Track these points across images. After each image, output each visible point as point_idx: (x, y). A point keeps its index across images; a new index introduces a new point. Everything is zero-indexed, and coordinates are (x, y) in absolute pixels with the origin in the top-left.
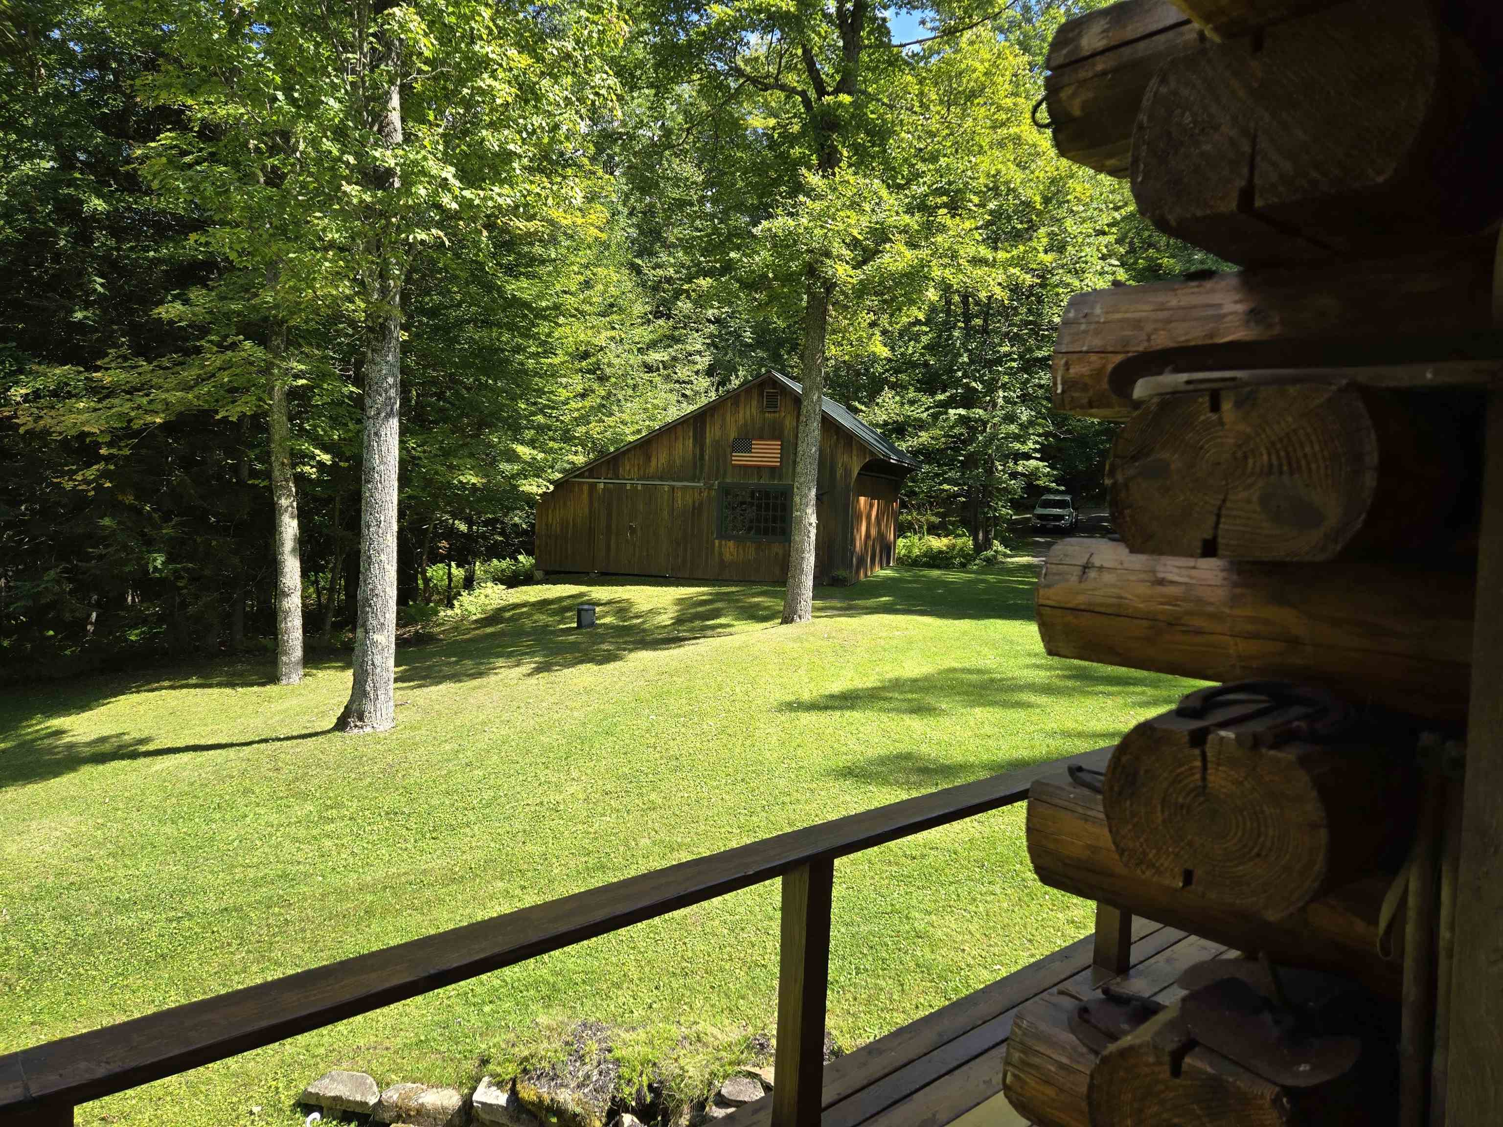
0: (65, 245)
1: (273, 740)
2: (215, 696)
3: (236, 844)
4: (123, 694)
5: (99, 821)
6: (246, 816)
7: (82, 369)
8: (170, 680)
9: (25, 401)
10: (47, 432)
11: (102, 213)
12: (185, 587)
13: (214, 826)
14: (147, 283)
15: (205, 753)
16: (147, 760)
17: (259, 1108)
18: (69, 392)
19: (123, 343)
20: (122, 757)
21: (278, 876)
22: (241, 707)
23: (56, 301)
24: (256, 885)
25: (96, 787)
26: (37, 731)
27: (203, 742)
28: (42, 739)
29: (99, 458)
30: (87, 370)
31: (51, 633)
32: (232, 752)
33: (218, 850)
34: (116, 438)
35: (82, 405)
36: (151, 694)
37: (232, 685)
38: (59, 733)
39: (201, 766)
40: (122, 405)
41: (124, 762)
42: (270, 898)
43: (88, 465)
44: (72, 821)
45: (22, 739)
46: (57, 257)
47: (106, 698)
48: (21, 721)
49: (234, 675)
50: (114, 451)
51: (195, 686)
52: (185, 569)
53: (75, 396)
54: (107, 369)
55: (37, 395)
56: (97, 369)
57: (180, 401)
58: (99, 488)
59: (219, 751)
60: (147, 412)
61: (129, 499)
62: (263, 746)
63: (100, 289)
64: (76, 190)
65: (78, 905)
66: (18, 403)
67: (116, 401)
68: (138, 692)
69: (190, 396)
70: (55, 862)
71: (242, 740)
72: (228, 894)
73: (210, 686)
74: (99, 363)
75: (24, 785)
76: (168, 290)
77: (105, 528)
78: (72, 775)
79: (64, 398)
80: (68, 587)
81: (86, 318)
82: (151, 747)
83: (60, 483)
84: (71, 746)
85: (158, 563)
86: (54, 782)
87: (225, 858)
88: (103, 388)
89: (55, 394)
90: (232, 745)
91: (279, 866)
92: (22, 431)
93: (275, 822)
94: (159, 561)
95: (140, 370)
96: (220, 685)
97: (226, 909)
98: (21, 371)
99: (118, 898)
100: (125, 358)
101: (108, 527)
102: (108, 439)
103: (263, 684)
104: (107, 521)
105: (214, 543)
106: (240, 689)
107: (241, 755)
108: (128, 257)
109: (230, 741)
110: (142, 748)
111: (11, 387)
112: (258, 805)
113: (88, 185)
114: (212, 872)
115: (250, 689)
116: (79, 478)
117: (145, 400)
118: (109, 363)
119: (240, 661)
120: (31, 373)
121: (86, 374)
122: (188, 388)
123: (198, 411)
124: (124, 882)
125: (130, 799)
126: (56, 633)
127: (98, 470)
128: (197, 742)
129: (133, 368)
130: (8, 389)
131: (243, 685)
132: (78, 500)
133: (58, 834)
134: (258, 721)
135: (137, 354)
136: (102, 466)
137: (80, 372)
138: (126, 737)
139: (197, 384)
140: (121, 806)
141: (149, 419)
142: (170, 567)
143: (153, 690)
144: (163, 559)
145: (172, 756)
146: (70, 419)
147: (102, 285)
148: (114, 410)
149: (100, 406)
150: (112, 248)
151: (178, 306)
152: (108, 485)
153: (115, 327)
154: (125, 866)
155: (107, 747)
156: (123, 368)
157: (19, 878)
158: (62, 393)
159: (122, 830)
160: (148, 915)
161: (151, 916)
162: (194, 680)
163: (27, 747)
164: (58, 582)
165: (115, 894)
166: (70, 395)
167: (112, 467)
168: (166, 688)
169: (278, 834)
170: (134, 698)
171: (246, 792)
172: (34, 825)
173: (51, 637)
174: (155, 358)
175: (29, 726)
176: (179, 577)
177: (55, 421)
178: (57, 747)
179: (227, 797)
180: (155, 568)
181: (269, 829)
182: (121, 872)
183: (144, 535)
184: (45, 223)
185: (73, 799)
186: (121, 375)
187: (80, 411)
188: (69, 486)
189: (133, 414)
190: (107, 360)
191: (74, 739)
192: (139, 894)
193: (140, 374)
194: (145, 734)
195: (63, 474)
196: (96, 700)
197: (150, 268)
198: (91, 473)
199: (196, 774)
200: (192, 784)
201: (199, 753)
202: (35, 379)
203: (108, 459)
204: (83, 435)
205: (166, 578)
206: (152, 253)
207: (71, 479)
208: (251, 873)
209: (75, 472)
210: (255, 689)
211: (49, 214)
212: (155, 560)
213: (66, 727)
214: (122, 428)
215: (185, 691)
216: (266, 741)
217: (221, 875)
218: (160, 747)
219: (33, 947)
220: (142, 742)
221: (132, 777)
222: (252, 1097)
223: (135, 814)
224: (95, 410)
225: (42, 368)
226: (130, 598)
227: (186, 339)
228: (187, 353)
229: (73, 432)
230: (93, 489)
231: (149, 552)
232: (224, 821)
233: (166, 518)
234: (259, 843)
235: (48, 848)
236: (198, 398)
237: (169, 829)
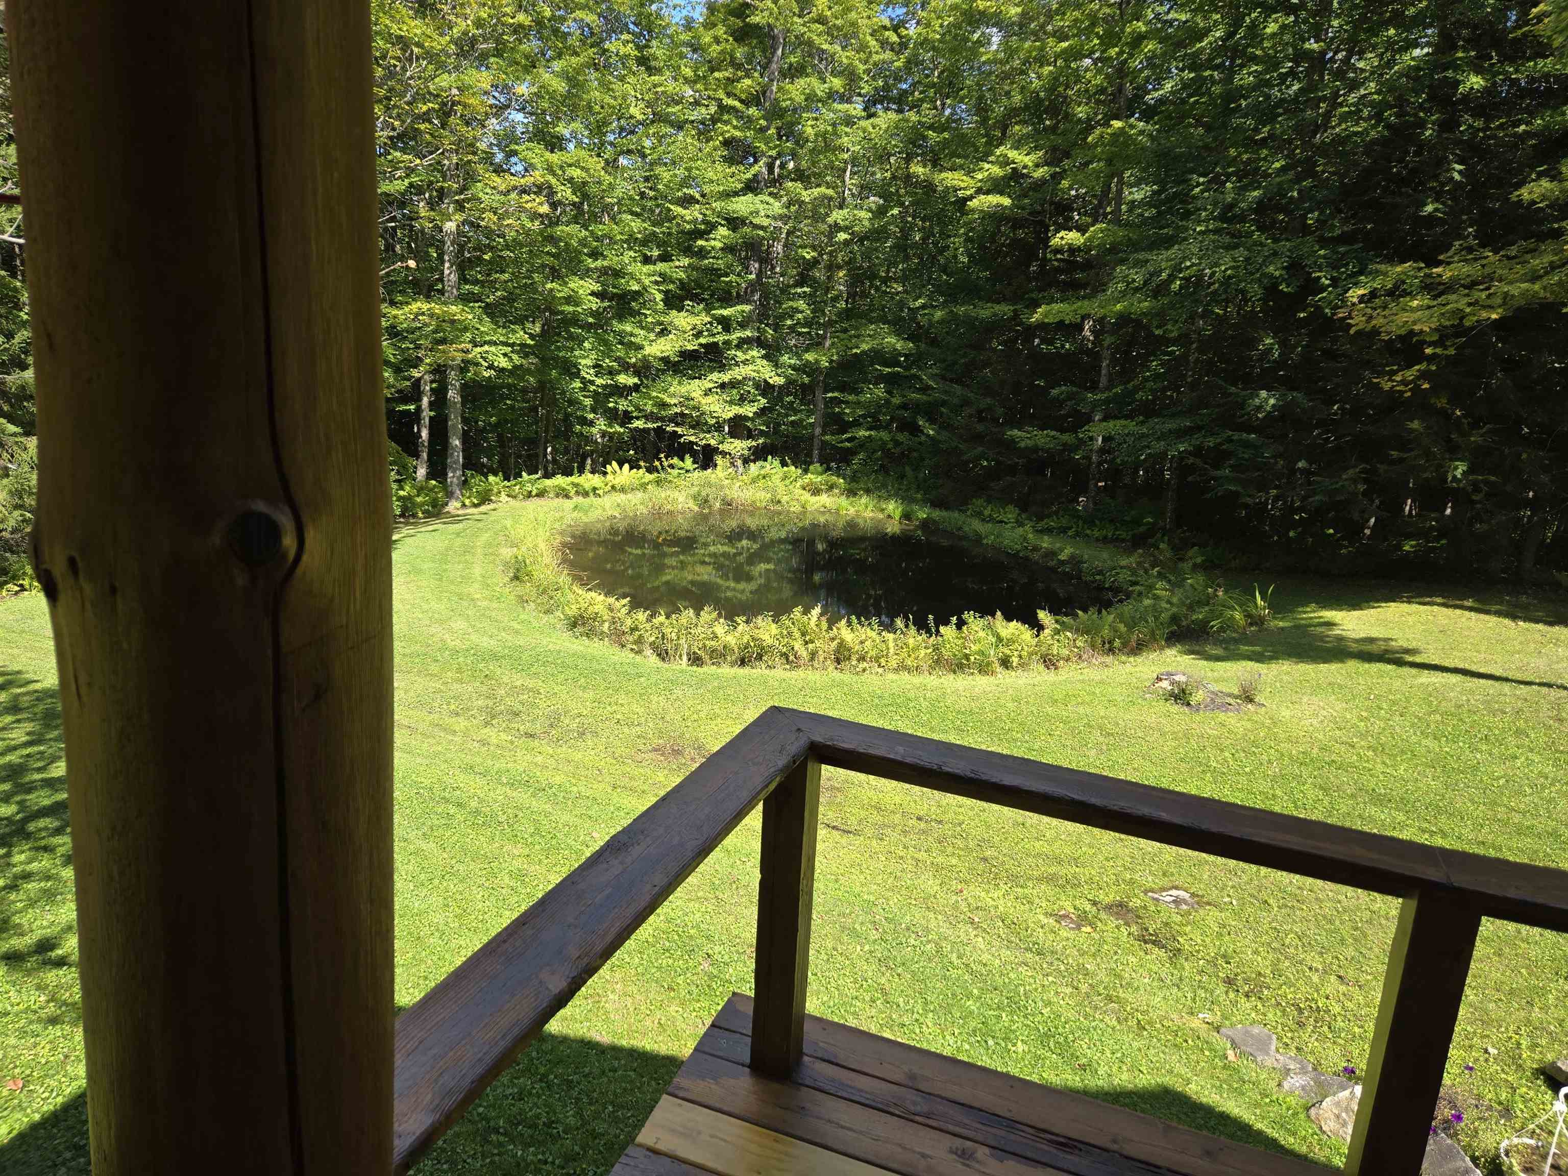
0: (1431, 135)
1: (1558, 687)
2: (1490, 625)
3: (1502, 782)
4: (1394, 601)
5: (1364, 714)
6: (1516, 758)
7: (1423, 265)
8: (1443, 597)
9: (1360, 302)
10: (1376, 332)
11: (1478, 91)
12: (1480, 502)
13: (1478, 756)
14: (1511, 162)
15: (1476, 680)
16: (1414, 671)
17: (1496, 1052)
18: (1405, 290)
19: (1470, 233)
20: (1389, 661)
21: (1547, 832)
22: (1521, 643)
23: (1410, 195)
24: (1520, 831)
25: (1361, 681)
26: (1311, 618)
27: (1474, 668)
28: (1315, 626)
29: (1421, 358)
30: (1429, 265)
31: (1331, 531)
32: (1506, 687)
33: (1481, 781)
34: (1443, 336)
35: (1415, 303)
36: (1422, 608)
37: (1514, 617)
38: (1330, 624)
39: (1472, 693)
40: (1457, 301)
41: (1389, 667)
42: (1536, 852)
43: (1409, 367)
44: (1340, 706)
45: (1298, 622)
46: (1421, 146)
47: (1378, 601)
48: (1298, 606)
49: (1516, 606)
50: (1438, 351)
51: (1471, 609)
52: (1486, 482)
53: (1410, 294)
54: (1449, 263)
55: (1373, 294)
56: (1438, 264)
57: (1523, 294)
58: (1416, 390)
59: (1490, 682)
60: (1484, 307)
61: (1441, 402)
62: (1545, 690)
63: (1457, 176)
64: (1454, 71)
65: (1338, 782)
66: (1354, 304)
67: (1453, 297)
68: (1409, 602)
69: (1537, 287)
70: (1321, 737)
71: (1519, 676)
72: (1486, 829)
73: (1487, 612)
74: (1441, 257)
75: (1297, 663)
76: (1533, 169)
77: (1412, 431)
78: (1340, 665)
79: (1401, 296)
80: (1362, 487)
81: (1436, 210)
82: (1418, 659)
83: (1379, 383)
84: (1340, 639)
85: (1458, 473)
86: (1323, 667)
87: (1488, 791)
88: (1440, 284)
89: (1391, 293)
90: (1507, 680)
91: (1550, 822)
92: (1352, 332)
93: (1551, 775)
94: (1460, 471)
95: (1484, 262)
96: (1498, 613)
97: (1483, 843)
98: (1361, 273)
99: (1373, 790)
100: (1470, 250)
101: (1416, 430)
102: (1435, 338)
103: (1551, 624)
104: (1415, 425)
105: (1524, 456)
106: (1521, 623)
107: (1518, 692)
108: (1494, 137)
109: (1505, 675)
110: (1410, 659)
111: (1350, 289)
112: (1531, 750)
113: (1467, 64)
114: (1473, 801)
115: (1533, 625)
116: (1398, 378)
117: (1484, 295)
118: (1451, 257)
119: (1525, 593)
120: (1370, 273)
121: (1427, 271)
122: (1534, 278)
123: (1540, 304)
124: (1381, 777)
125: (1394, 703)
126: (1336, 532)
127: (1419, 370)
128: (1467, 667)
129: (1476, 260)
130: (1347, 291)
131: (1526, 619)
132: (1393, 400)
133: (1325, 713)
134: (1542, 663)
135: (1483, 245)
136: (1423, 366)
137: (1420, 269)
138: (1393, 643)
139: (1547, 273)
140: (1385, 706)
141: (1484, 315)
142: (1470, 478)
143: (1424, 604)
144: (1465, 468)
145: (1439, 674)
146: (1404, 317)
147: (1460, 172)
148: (1448, 307)
149: (1435, 303)
150: (1479, 130)
151: (1545, 183)
152: (1426, 386)
153: (1465, 217)
154: (1384, 763)
155: (1374, 648)
156: (1465, 261)
157: (1289, 740)
158: (1397, 292)
159: (1384, 729)
160: (1401, 817)
161: (1404, 818)
162: (1469, 603)
163: (1301, 629)
164: (1355, 481)
165: (1372, 785)
166: (1405, 294)
167: (1434, 368)
168: (1438, 605)
169: (1553, 789)
170: (1404, 607)
171: (1519, 732)
172: (1305, 699)
173: (1331, 535)
174: (1501, 249)
175: (1305, 612)
176: (1477, 489)
177: (1386, 321)
178: (1328, 636)
179: (1497, 732)
180: (1454, 477)
181: (1542, 780)
182: (1380, 767)
183: (1449, 440)
184: (1416, 115)
185: (1341, 687)
186: (1466, 269)
187: (1413, 310)
188: (1387, 386)
189: (1468, 310)
190: (1449, 254)
191: (1344, 633)
192: (1394, 793)
193: (1483, 266)
194: (1413, 645)
195: (1380, 374)
196: (1367, 602)
197: (1516, 146)
198: (1411, 374)
199: (1464, 698)
200: (1460, 707)
201: (1468, 678)
202: (1374, 279)
203: (1431, 358)
204: (1411, 333)
205: (1463, 489)
206: (1523, 127)
207: (1390, 380)
208: (1517, 818)
209: (1395, 373)
210: (1540, 626)
211: (1421, 105)
212: (1456, 468)
213: (1337, 620)
214: (1453, 326)
215: (1458, 612)
216: (1549, 685)
217: (1482, 807)
218: (1426, 661)
219: (1294, 802)
220: (1407, 651)
221: (1397, 684)
222: (1488, 1036)
223: (1397, 718)
224: (1429, 307)
225: (1382, 267)
226: (1407, 508)
227: (1540, 222)
228: (1542, 237)
229: (1403, 332)
230: (1410, 390)
231: (1452, 460)
232: (1490, 755)
233: (1475, 425)
234: (1528, 791)
235: (1315, 723)
236: (1545, 288)
237: (1429, 742)
